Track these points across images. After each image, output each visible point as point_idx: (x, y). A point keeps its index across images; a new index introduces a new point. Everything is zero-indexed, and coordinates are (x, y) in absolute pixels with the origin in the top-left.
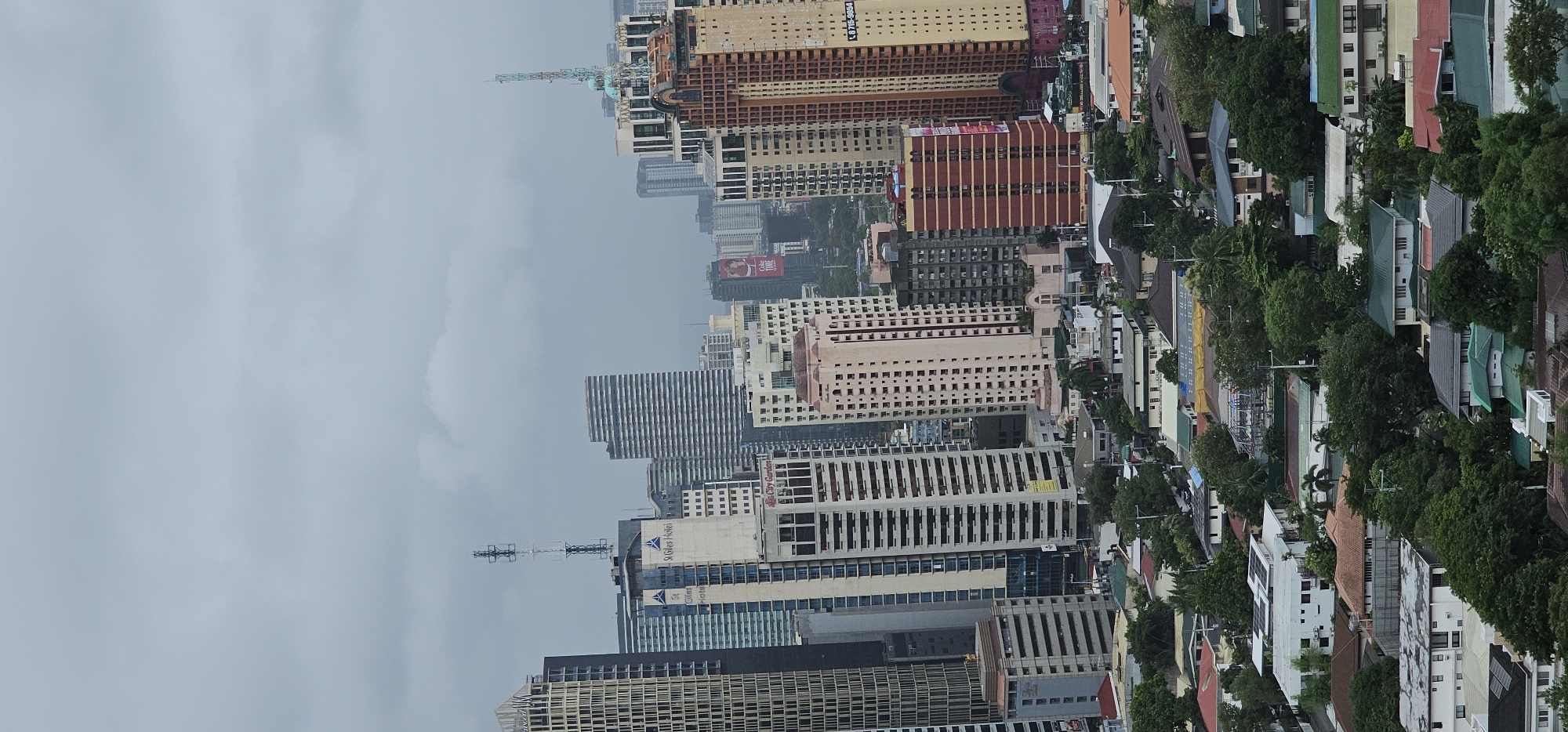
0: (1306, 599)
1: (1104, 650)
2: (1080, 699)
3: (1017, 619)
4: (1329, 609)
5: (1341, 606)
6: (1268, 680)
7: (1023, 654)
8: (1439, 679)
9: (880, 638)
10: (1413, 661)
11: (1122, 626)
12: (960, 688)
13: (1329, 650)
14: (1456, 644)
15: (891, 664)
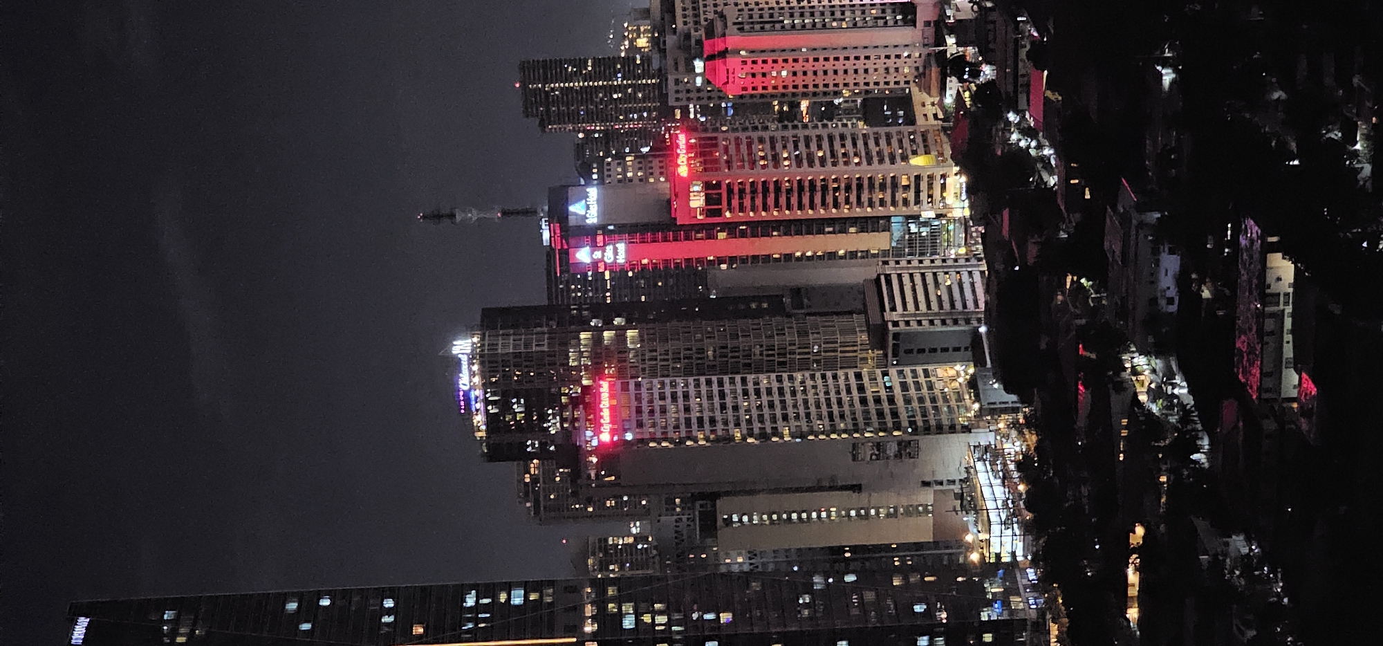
1: (977, 306)
2: (955, 349)
3: (900, 277)
4: (1175, 273)
7: (905, 308)
9: (781, 292)
12: (850, 338)
13: (1174, 308)
15: (789, 316)
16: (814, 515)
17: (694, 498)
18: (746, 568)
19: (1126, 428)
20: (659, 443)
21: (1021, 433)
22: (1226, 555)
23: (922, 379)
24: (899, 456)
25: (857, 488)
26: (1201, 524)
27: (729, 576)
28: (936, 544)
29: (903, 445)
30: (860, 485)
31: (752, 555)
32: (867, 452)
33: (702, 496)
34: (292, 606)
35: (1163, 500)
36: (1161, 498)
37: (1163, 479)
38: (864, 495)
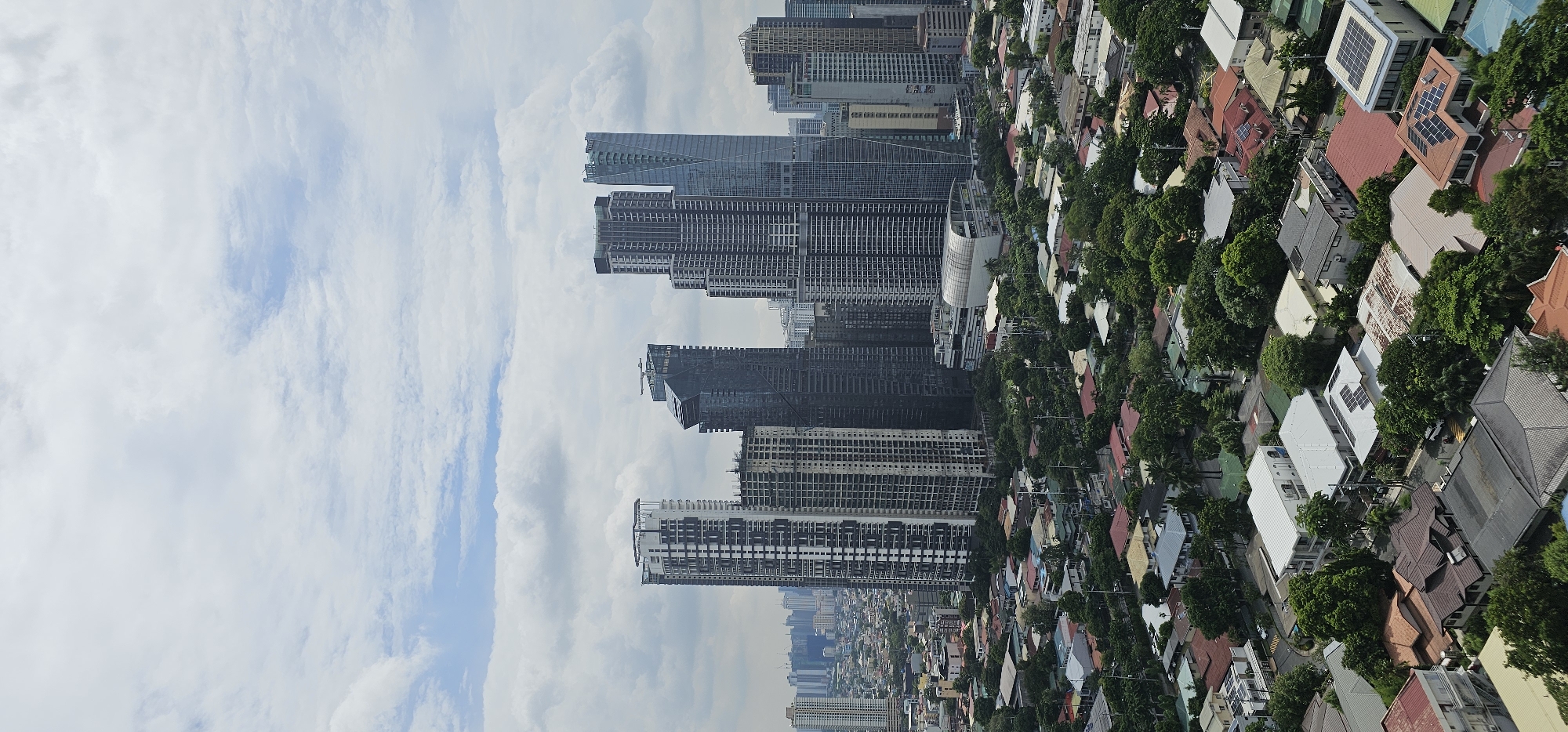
0: (1044, 13)
1: (965, 27)
2: (954, 47)
3: (934, 13)
4: (1052, 18)
5: (1057, 16)
6: (1026, 45)
7: (935, 28)
8: (1090, 48)
9: (883, 17)
10: (1081, 40)
11: (973, 19)
12: (909, 39)
13: (1049, 34)
14: (1099, 34)
15: (885, 28)
17: (841, 104)
23: (939, 59)
24: (926, 92)
25: (907, 105)
29: (928, 87)
32: (913, 89)
33: (844, 104)
38: (910, 107)
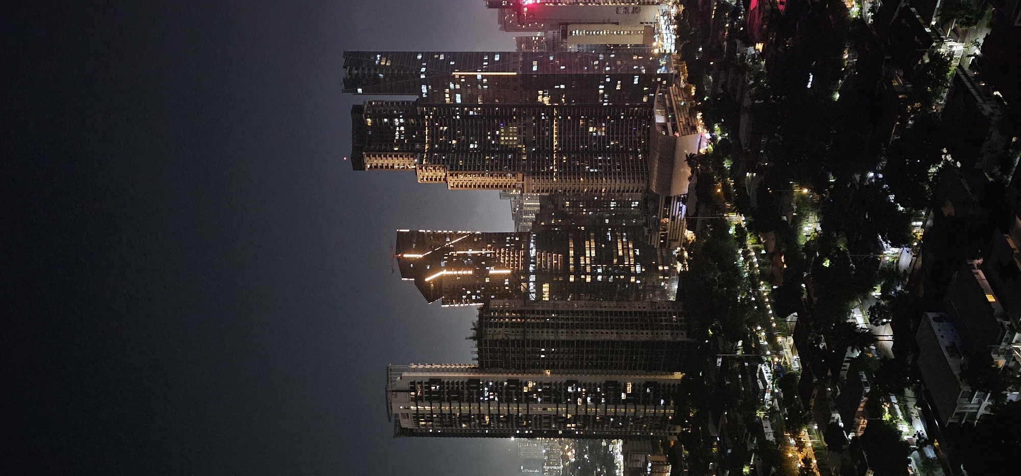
16: (601, 32)
17: (560, 24)
18: (577, 51)
19: (716, 6)
20: (549, 4)
21: (678, 6)
22: (746, 54)
24: (633, 12)
26: (738, 42)
27: (570, 53)
28: (643, 45)
29: (635, 8)
30: (618, 23)
31: (579, 46)
32: (621, 10)
33: (563, 24)
34: (420, 57)
35: (726, 33)
36: (725, 32)
37: (727, 25)
38: (620, 26)
